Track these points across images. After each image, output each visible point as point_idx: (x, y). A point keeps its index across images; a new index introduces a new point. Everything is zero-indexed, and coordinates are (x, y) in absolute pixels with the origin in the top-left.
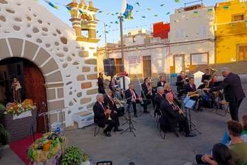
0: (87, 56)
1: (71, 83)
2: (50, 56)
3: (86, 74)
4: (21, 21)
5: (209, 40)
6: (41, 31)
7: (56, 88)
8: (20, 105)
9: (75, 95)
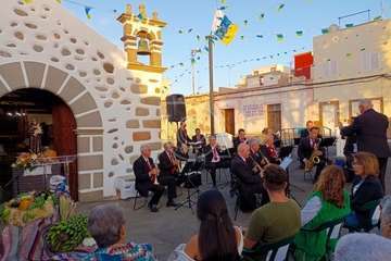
0: (145, 92)
1: (116, 130)
2: (84, 88)
3: (141, 119)
4: (45, 38)
5: (383, 76)
6: (74, 54)
7: (91, 137)
8: (34, 157)
9: (121, 149)
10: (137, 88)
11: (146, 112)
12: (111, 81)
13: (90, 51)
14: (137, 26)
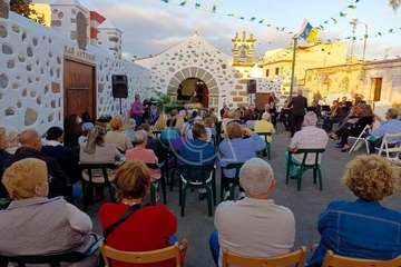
0: (242, 77)
1: (225, 96)
2: (212, 77)
3: (238, 91)
4: (198, 56)
6: (209, 62)
7: (214, 98)
10: (237, 75)
11: (241, 88)
12: (224, 73)
13: (216, 60)
14: (239, 44)
